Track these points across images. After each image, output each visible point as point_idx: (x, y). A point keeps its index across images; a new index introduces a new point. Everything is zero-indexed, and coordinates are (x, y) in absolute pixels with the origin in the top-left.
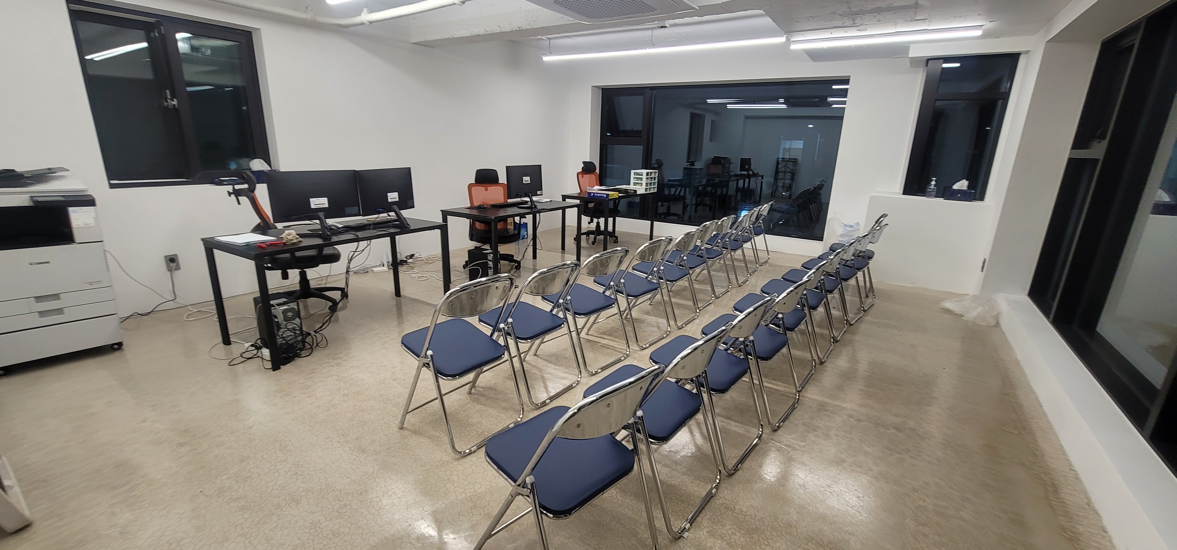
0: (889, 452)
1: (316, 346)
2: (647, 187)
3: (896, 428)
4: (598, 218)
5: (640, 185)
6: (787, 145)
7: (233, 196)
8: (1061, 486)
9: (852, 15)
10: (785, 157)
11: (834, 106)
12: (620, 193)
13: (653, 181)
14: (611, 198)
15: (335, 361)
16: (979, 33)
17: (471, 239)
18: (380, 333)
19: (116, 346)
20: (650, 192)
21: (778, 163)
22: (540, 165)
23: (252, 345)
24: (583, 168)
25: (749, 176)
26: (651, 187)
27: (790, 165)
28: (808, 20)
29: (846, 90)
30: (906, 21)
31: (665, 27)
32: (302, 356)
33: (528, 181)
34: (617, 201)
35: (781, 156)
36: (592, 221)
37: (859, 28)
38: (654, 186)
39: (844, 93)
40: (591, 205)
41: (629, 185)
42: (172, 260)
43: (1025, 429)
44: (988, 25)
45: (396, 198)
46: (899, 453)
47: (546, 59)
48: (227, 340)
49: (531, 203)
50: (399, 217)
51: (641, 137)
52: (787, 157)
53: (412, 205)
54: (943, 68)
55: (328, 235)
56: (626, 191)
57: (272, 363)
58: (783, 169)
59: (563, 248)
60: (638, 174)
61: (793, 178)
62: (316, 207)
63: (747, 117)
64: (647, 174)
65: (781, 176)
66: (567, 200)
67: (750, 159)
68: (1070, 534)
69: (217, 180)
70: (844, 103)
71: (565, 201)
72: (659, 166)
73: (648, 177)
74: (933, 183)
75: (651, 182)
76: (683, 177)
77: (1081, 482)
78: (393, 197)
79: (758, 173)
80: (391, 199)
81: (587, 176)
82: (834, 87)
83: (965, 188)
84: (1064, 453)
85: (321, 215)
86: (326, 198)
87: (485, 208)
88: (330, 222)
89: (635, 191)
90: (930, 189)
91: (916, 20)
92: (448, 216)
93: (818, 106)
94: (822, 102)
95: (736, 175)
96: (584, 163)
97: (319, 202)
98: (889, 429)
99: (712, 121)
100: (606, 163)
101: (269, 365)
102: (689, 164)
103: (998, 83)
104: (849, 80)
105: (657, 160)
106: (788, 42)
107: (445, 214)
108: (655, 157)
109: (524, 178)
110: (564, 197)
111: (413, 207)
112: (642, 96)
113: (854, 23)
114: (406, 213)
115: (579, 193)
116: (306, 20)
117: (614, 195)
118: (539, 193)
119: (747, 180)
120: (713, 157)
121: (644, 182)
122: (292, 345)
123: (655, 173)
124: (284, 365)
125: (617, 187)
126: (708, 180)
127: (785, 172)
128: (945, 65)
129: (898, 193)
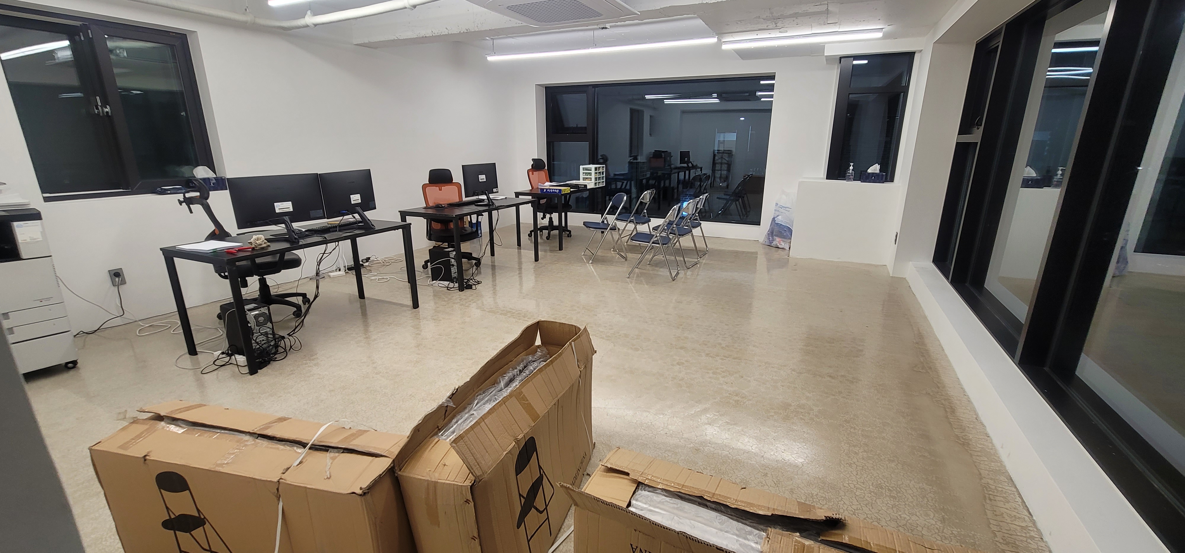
0: (825, 395)
1: (290, 349)
2: (596, 182)
3: (830, 376)
4: (551, 213)
5: (590, 179)
6: (721, 137)
7: (184, 204)
8: (957, 408)
9: (774, 19)
10: (720, 149)
11: (762, 99)
12: (571, 188)
13: (601, 176)
14: (563, 193)
15: (313, 362)
16: (880, 35)
17: (430, 239)
18: (352, 334)
19: (70, 365)
20: (599, 186)
21: (714, 155)
22: (495, 163)
23: (223, 353)
24: (532, 165)
25: (689, 169)
26: (600, 181)
27: (726, 156)
28: (737, 23)
29: (773, 85)
30: (820, 24)
31: (606, 28)
32: (277, 359)
33: (484, 179)
34: (568, 196)
35: (716, 149)
36: (544, 217)
37: (781, 30)
38: (603, 180)
39: (771, 88)
40: (543, 201)
41: (579, 180)
42: (117, 275)
43: (930, 368)
44: (887, 28)
45: (358, 200)
46: (833, 395)
47: (490, 59)
48: (192, 351)
49: (489, 200)
50: (364, 219)
51: (586, 133)
52: (721, 149)
53: (374, 207)
54: (854, 65)
55: (296, 239)
56: (576, 186)
57: (249, 368)
58: (720, 161)
59: (519, 244)
60: (587, 169)
61: (729, 170)
62: (281, 211)
63: (684, 112)
64: (596, 169)
65: (718, 167)
66: (520, 196)
67: (689, 152)
68: (963, 440)
69: (159, 189)
70: (772, 96)
71: (518, 197)
72: (605, 161)
73: (596, 172)
74: (851, 168)
75: (600, 176)
76: (629, 171)
77: (972, 403)
78: (356, 198)
79: (697, 165)
80: (354, 201)
81: (535, 173)
82: (762, 82)
83: (878, 171)
84: (960, 384)
85: (287, 218)
86: (290, 202)
87: (442, 207)
88: (296, 225)
89: (586, 186)
90: (849, 173)
91: (828, 24)
92: (407, 217)
93: (747, 100)
94: (751, 96)
95: (676, 168)
96: (533, 160)
97: (284, 207)
98: (825, 378)
99: (651, 116)
100: (553, 161)
101: (246, 370)
102: (632, 158)
103: (900, 77)
104: (775, 76)
105: (602, 156)
106: (720, 43)
107: (404, 215)
108: (601, 152)
109: (479, 176)
110: (517, 194)
111: (375, 208)
112: (586, 94)
113: (776, 26)
114: (369, 215)
115: (531, 190)
116: (246, 22)
117: (566, 190)
118: (495, 190)
119: (687, 172)
120: (654, 151)
121: (593, 176)
122: (264, 349)
123: (602, 168)
124: (261, 369)
125: (567, 182)
126: (652, 174)
127: (721, 163)
128: (855, 62)
129: (823, 178)
